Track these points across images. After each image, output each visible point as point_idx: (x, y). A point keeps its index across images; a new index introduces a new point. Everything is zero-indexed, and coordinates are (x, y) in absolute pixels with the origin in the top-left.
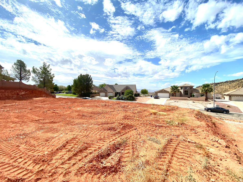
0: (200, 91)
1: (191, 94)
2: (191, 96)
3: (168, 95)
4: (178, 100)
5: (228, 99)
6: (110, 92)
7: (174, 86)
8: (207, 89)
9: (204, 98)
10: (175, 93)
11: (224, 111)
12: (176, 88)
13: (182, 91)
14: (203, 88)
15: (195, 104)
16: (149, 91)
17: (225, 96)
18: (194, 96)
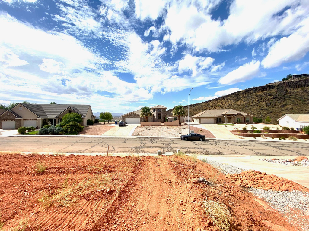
0: (173, 113)
1: (164, 117)
2: (165, 121)
3: (138, 119)
4: (150, 126)
5: (198, 121)
6: (30, 119)
7: (146, 108)
8: (179, 111)
9: (177, 121)
10: (147, 117)
11: (200, 138)
12: (147, 110)
13: (155, 114)
14: (176, 110)
15: (169, 131)
16: (113, 116)
17: (194, 119)
18: (167, 119)
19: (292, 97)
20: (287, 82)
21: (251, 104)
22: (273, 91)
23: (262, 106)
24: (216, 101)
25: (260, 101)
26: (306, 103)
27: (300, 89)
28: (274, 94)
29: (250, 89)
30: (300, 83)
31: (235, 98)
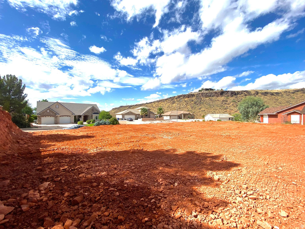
6: (65, 116)
19: (204, 103)
20: (201, 93)
21: (182, 107)
22: (194, 98)
23: (188, 108)
24: (158, 103)
25: (187, 105)
26: (211, 107)
27: (208, 98)
28: (194, 101)
29: (181, 96)
30: (208, 94)
31: (172, 102)
